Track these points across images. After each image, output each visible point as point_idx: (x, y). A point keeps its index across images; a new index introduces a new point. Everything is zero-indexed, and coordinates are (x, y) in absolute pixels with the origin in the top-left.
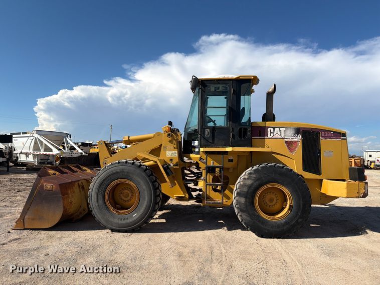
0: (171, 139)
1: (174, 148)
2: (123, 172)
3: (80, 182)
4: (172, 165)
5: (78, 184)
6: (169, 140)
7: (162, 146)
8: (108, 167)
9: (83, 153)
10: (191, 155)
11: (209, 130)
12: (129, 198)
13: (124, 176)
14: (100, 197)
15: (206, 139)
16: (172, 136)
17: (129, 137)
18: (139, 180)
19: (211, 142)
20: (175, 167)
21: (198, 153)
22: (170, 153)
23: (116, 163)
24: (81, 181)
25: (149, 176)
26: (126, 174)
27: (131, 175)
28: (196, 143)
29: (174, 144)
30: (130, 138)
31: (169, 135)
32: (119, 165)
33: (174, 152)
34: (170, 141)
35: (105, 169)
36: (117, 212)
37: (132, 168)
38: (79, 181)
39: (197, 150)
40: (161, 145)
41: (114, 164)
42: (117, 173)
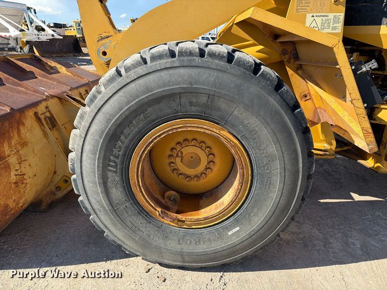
2: (190, 92)
3: (41, 109)
5: (36, 114)
8: (127, 69)
9: (56, 35)
12: (201, 168)
13: (194, 110)
14: (114, 178)
18: (253, 122)
22: (318, 21)
23: (160, 56)
24: (44, 104)
26: (203, 99)
27: (222, 104)
32: (176, 61)
33: (331, 16)
35: (120, 81)
36: (173, 220)
37: (230, 78)
38: (36, 104)
41: (154, 58)
42: (170, 96)
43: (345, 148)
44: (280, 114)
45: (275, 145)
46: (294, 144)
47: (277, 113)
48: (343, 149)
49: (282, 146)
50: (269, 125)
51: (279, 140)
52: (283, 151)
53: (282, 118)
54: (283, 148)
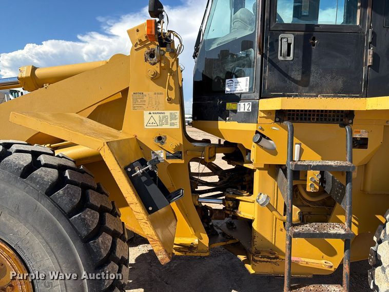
0: (157, 68)
1: (169, 100)
4: (162, 155)
6: (151, 74)
7: (130, 93)
10: (222, 125)
11: (291, 38)
15: (281, 70)
16: (161, 58)
17: (34, 69)
18: (23, 230)
19: (299, 78)
20: (170, 161)
21: (249, 117)
22: (156, 117)
25: (69, 215)
28: (242, 85)
29: (170, 88)
30: (37, 72)
31: (152, 55)
33: (167, 113)
34: (156, 78)
39: (244, 107)
40: (125, 92)
43: (230, 242)
44: (52, 221)
45: (50, 256)
46: (74, 256)
47: (47, 219)
48: (227, 243)
49: (59, 258)
50: (40, 234)
51: (54, 251)
52: (61, 263)
53: (55, 226)
54: (60, 261)
